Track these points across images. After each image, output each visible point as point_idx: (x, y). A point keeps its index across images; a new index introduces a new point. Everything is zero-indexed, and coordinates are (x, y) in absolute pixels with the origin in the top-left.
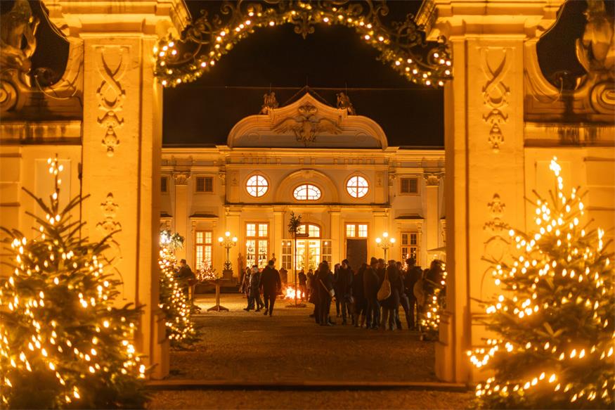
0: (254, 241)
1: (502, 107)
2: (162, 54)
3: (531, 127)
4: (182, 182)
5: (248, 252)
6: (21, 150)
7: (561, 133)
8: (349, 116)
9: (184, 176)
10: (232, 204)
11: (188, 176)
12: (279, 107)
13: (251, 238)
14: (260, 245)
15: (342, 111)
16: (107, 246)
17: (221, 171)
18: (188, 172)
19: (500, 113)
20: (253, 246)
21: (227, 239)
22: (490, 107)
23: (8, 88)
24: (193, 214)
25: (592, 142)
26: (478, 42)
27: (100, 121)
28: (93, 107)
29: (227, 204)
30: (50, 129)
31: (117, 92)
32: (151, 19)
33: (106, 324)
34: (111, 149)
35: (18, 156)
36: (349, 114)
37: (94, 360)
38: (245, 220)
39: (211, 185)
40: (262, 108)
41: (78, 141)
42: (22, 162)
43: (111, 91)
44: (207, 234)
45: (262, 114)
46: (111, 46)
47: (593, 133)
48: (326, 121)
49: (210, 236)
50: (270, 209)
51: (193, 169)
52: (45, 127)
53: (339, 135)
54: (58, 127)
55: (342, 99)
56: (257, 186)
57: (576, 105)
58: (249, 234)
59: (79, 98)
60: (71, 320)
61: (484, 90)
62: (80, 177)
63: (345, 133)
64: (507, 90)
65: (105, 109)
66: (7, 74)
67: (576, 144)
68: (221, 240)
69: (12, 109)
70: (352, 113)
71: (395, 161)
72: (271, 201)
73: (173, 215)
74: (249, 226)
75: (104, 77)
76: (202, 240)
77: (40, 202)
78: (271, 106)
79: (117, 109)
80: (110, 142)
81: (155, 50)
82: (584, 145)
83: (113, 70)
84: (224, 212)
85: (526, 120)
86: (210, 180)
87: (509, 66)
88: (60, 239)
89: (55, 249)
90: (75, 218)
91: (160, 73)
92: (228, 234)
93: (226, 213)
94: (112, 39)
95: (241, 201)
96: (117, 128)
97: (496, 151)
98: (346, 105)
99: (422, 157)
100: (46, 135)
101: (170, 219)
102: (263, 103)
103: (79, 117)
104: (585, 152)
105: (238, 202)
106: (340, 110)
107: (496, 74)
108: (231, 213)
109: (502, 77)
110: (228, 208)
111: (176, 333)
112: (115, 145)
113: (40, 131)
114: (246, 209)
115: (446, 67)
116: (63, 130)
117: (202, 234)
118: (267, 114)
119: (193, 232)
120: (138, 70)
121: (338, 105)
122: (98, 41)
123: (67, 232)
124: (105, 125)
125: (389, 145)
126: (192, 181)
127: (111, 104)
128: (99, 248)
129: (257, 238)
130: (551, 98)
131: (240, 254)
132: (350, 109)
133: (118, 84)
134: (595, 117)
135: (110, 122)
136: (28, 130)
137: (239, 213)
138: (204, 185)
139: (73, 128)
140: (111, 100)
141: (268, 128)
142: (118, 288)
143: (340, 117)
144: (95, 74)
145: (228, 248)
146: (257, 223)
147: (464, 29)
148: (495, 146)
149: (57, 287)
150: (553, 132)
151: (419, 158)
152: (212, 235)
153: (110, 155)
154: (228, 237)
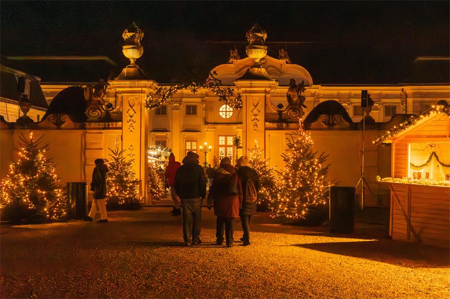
0: (224, 148)
1: (258, 117)
2: (148, 100)
3: (267, 124)
4: (176, 108)
5: (220, 155)
6: (103, 131)
7: (277, 125)
8: (287, 65)
9: (178, 105)
10: (209, 123)
11: (180, 104)
12: (240, 59)
13: (222, 146)
14: (228, 151)
15: (283, 61)
16: (131, 164)
17: (202, 101)
18: (180, 102)
19: (257, 119)
20: (224, 151)
21: (205, 147)
22: (253, 117)
23: (99, 111)
24: (184, 130)
25: (287, 128)
26: (250, 96)
27: (128, 122)
28: (126, 117)
29: (206, 123)
30: (112, 125)
31: (133, 112)
32: (144, 89)
33: (131, 184)
34: (131, 131)
35: (102, 133)
36: (287, 63)
37: (128, 194)
38: (217, 134)
39: (196, 110)
40: (229, 60)
41: (121, 128)
42: (103, 135)
43: (131, 112)
44: (193, 143)
45: (229, 63)
46: (131, 98)
47: (288, 126)
48: (272, 68)
49: (195, 144)
50: (235, 127)
51: (184, 100)
52: (110, 124)
53: (281, 77)
54: (115, 124)
55: (282, 52)
56: (226, 111)
57: (283, 116)
58: (220, 143)
59: (121, 114)
60: (122, 183)
61: (252, 111)
62: (122, 140)
63: (284, 76)
64: (259, 112)
65: (130, 118)
66: (98, 106)
67: (282, 129)
68: (201, 147)
69: (100, 118)
70: (289, 62)
71: (319, 95)
72: (235, 121)
73: (171, 131)
74: (220, 138)
75: (129, 108)
76: (190, 147)
77: (113, 151)
78: (235, 58)
79: (133, 118)
80: (131, 129)
81: (146, 98)
82: (285, 129)
83: (132, 105)
84: (205, 128)
85: (266, 121)
86: (195, 107)
87: (260, 103)
88: (118, 162)
89: (117, 165)
90: (121, 157)
91: (147, 106)
92: (206, 144)
93: (206, 130)
94: (132, 95)
95: (215, 121)
96: (134, 124)
97: (255, 131)
98: (285, 57)
99: (337, 91)
100: (111, 126)
101: (169, 133)
102: (230, 56)
103: (121, 120)
104: (285, 132)
105: (213, 122)
106: (281, 60)
107: (256, 106)
108: (209, 130)
109: (258, 108)
110: (207, 126)
111: (157, 194)
112: (133, 130)
113: (109, 125)
114: (219, 127)
115: (240, 104)
116: (116, 125)
117: (190, 143)
118: (232, 64)
119: (184, 141)
120: (140, 106)
121: (279, 57)
122: (127, 96)
123: (121, 159)
124: (129, 123)
125: (314, 84)
126: (183, 108)
127: (131, 117)
128: (129, 164)
129: (226, 146)
130: (275, 113)
131: (215, 157)
132: (287, 60)
133: (133, 110)
134: (289, 120)
135: (131, 122)
136: (105, 125)
137: (214, 130)
138: (191, 110)
139: (119, 124)
140: (132, 115)
141: (233, 73)
142: (134, 175)
143: (281, 65)
144: (126, 107)
145: (206, 153)
146: (226, 136)
147: (246, 92)
148: (256, 130)
149: (118, 175)
150: (275, 125)
151: (336, 92)
152: (197, 144)
153: (131, 133)
154: (206, 146)
